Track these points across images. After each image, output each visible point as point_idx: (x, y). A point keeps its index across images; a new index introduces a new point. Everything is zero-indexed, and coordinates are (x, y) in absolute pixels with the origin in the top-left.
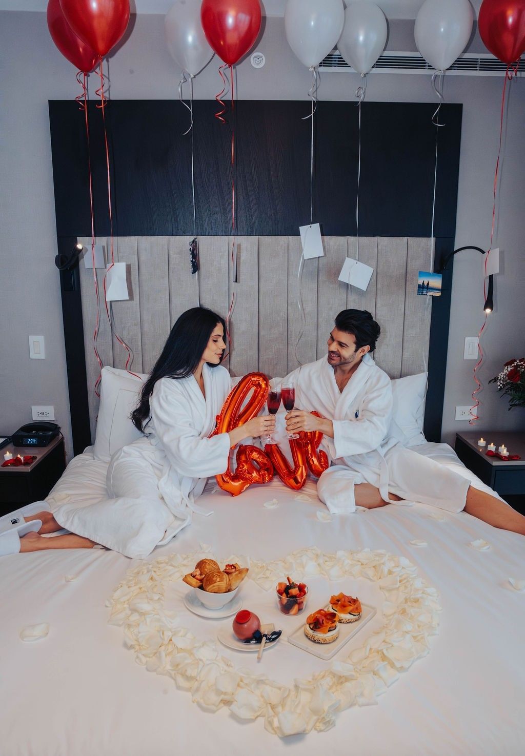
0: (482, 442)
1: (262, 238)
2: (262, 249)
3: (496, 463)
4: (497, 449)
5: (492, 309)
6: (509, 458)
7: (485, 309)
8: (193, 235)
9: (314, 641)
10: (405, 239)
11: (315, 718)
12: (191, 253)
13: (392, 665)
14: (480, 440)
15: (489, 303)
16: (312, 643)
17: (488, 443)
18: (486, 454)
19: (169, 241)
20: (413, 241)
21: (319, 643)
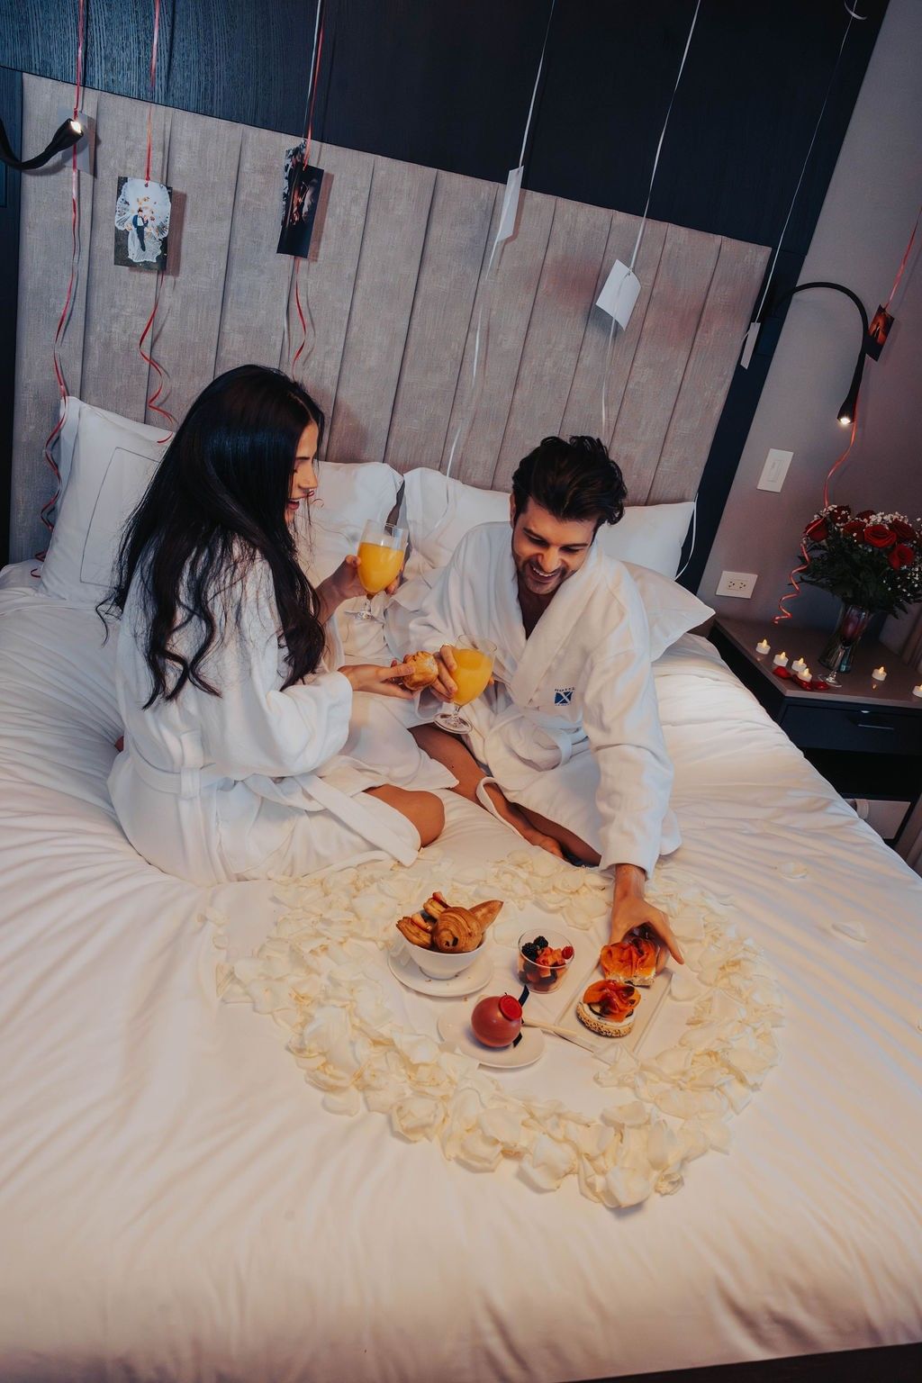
0: (764, 647)
1: (445, 175)
2: (440, 200)
3: (791, 693)
4: (790, 664)
5: (852, 419)
6: (813, 686)
7: (840, 416)
8: (298, 135)
9: (599, 1033)
10: (718, 239)
11: (655, 1174)
12: (287, 174)
13: (742, 1081)
14: (762, 642)
15: (848, 408)
16: (596, 1036)
17: (774, 651)
18: (774, 673)
19: (244, 137)
20: (731, 245)
21: (606, 1036)
